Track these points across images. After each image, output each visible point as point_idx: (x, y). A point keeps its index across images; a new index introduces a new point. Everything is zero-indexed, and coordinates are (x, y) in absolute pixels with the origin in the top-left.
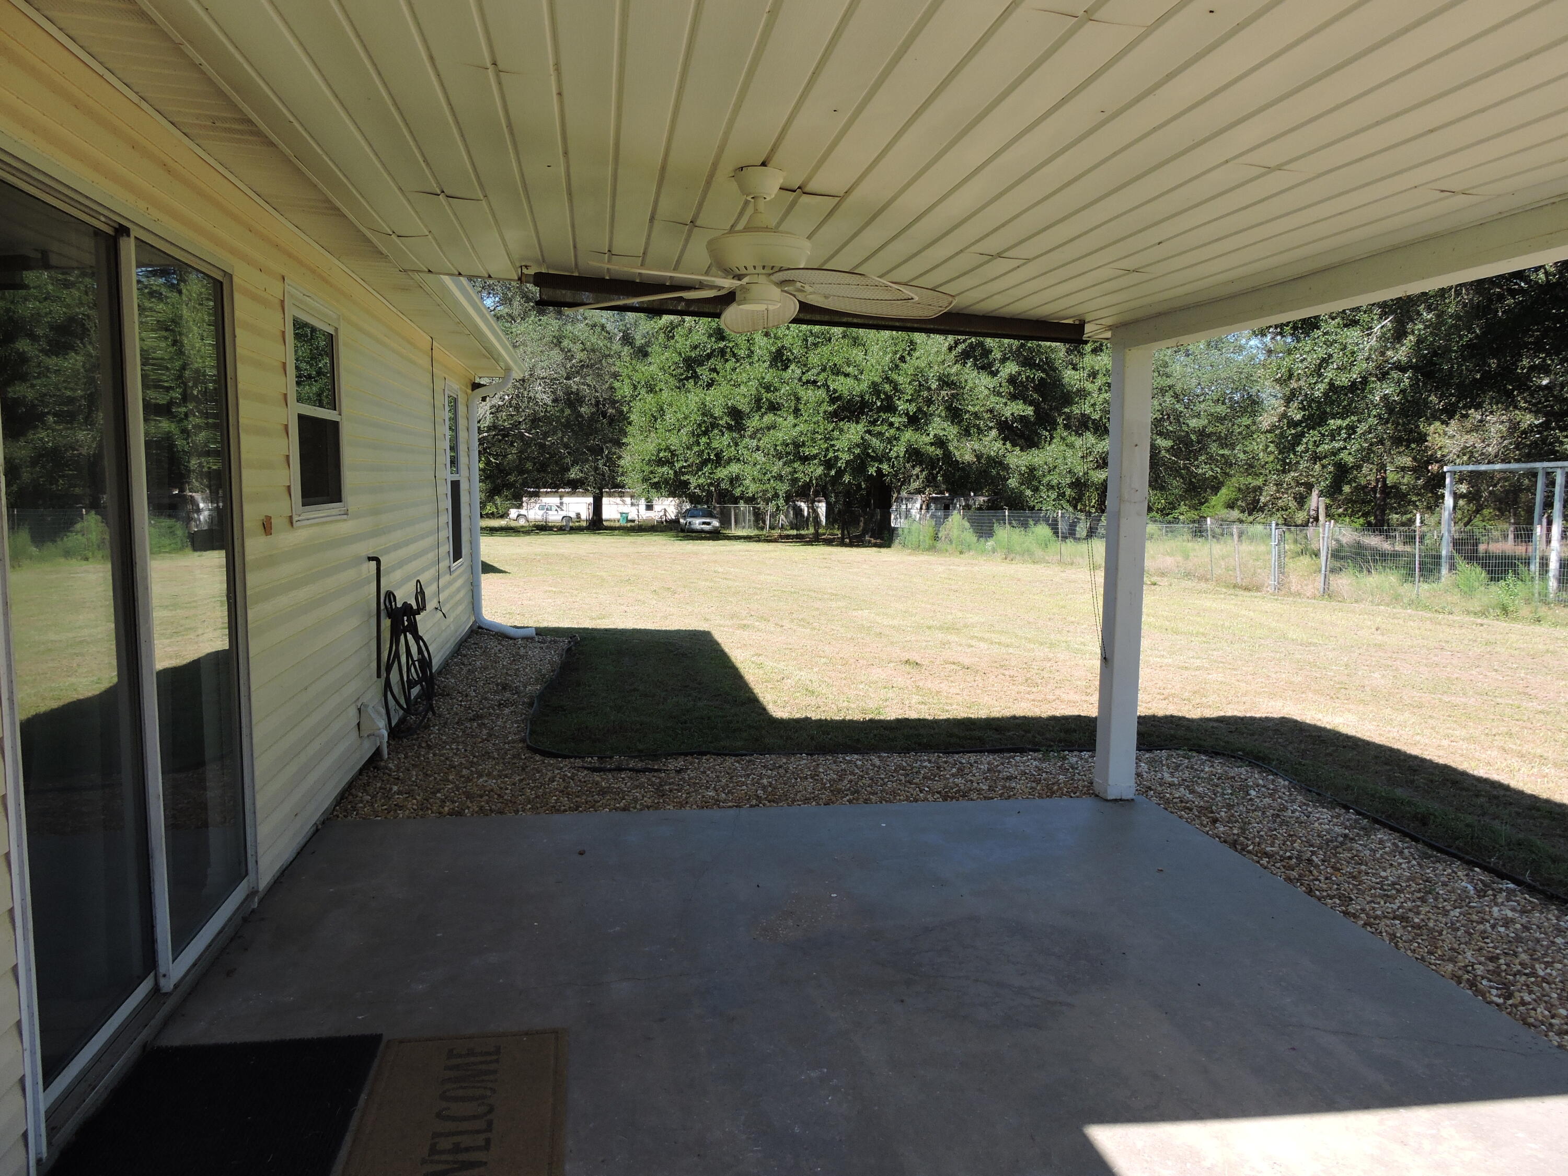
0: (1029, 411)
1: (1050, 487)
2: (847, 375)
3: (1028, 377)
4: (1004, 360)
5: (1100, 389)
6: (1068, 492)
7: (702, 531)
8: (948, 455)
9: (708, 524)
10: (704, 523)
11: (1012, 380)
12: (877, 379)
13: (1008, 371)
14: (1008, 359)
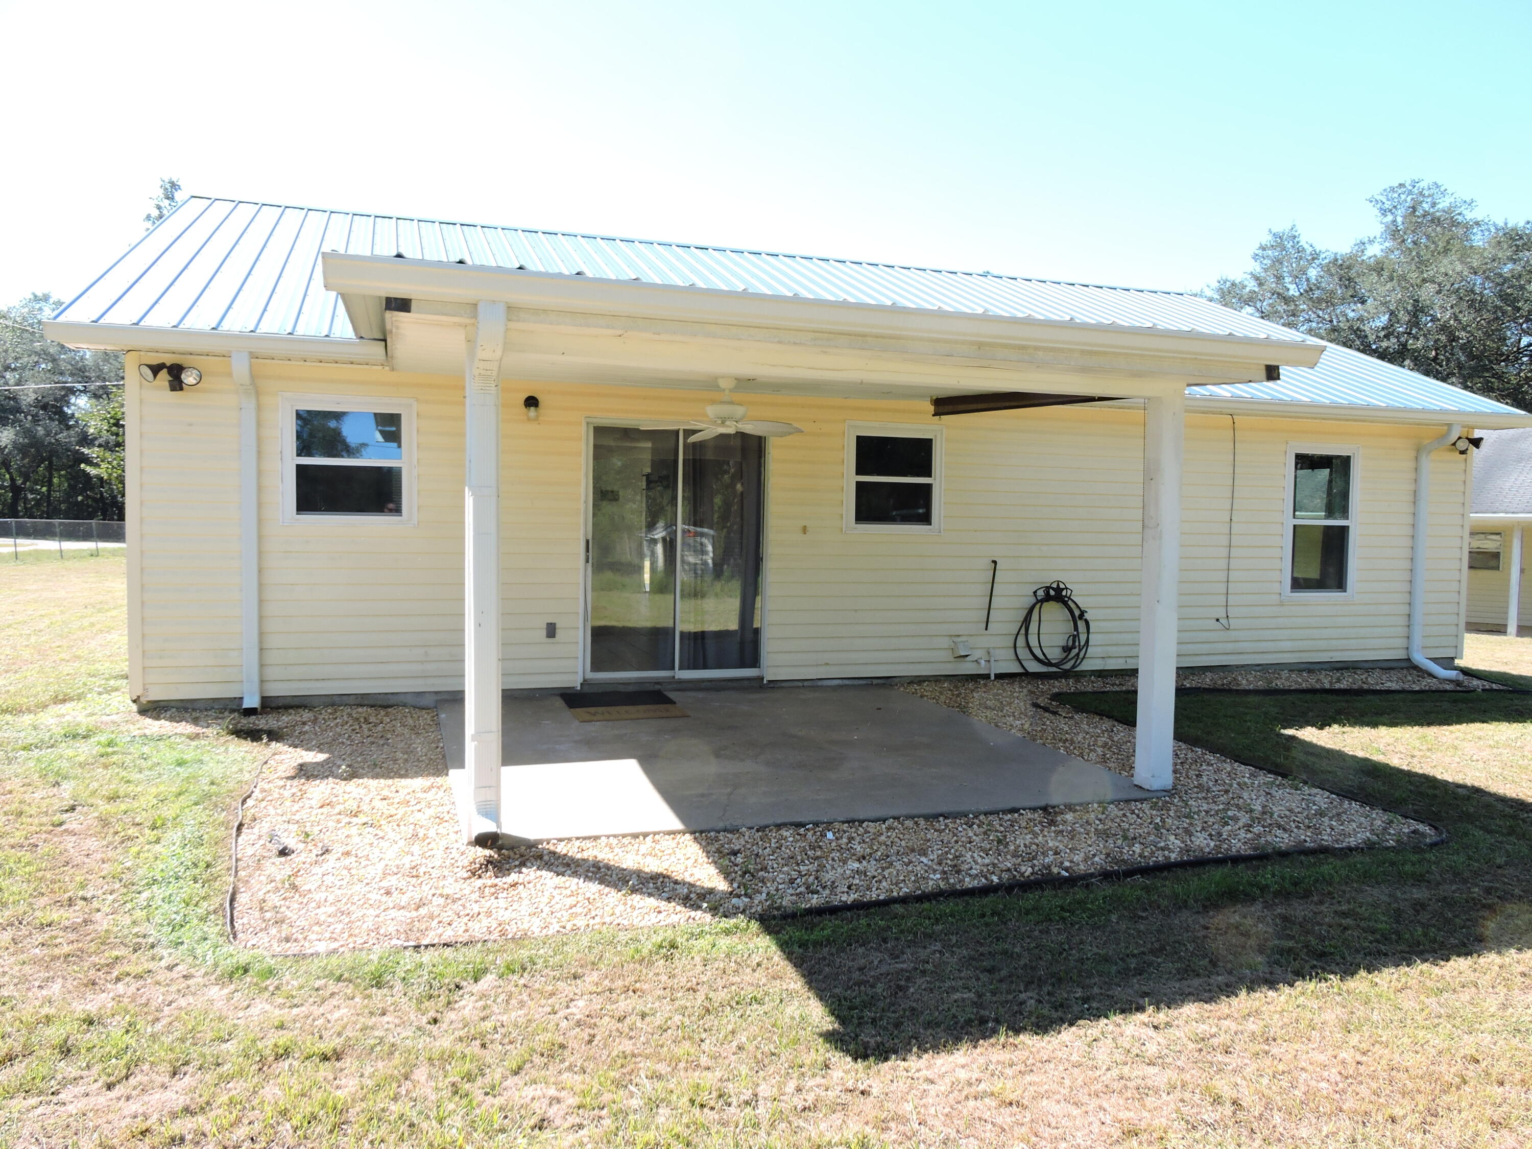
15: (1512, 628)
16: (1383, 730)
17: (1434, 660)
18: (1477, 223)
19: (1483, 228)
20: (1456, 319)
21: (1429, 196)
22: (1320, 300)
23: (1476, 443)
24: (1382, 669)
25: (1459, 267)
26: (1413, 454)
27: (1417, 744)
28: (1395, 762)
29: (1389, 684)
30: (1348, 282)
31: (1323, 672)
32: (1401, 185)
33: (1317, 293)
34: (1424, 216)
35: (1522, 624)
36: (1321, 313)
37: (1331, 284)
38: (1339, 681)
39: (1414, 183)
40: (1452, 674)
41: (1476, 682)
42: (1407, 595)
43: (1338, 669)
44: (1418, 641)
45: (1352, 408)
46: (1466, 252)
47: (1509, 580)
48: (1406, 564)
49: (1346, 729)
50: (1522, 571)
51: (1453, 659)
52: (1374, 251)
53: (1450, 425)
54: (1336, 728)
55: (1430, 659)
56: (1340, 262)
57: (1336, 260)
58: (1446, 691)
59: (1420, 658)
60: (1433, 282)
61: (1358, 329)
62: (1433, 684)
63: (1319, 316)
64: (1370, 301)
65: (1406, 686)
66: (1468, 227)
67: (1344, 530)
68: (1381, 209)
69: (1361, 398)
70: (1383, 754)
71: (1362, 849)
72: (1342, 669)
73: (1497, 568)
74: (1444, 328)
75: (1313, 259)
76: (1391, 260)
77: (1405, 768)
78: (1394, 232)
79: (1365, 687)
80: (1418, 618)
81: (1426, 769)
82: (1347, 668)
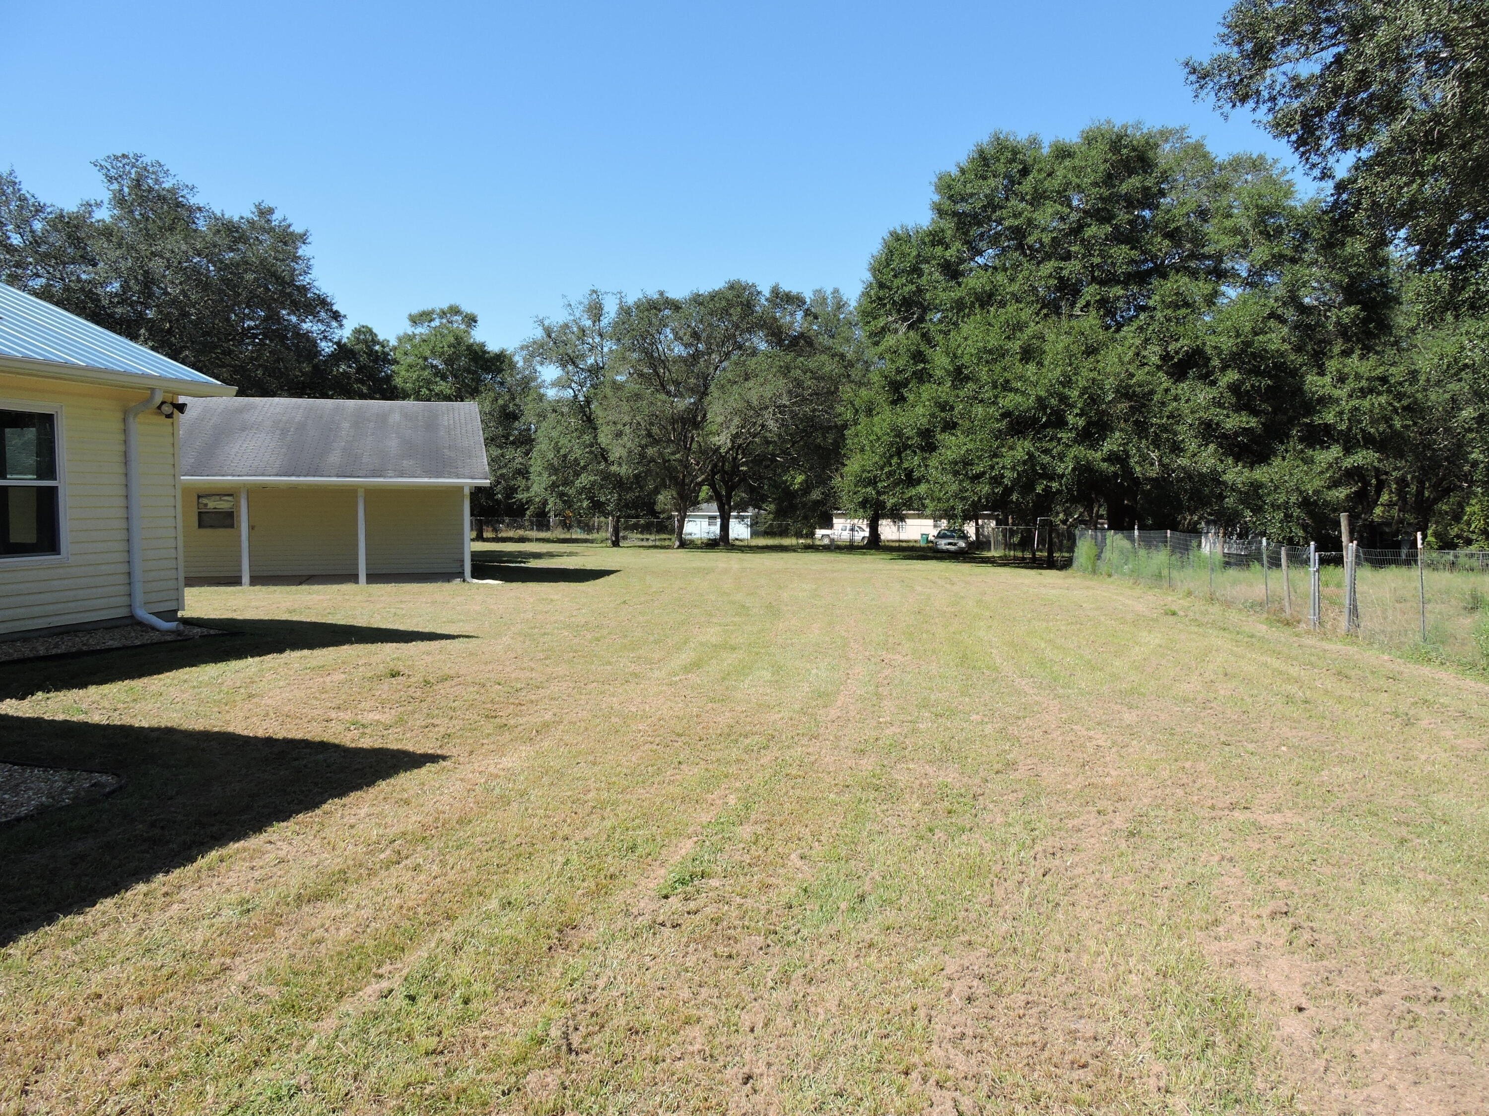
0: (1253, 422)
1: (1275, 507)
2: (1017, 391)
3: (1253, 386)
4: (1224, 369)
5: (1350, 396)
6: (1296, 512)
7: (948, 551)
8: (1127, 471)
9: (955, 544)
10: (950, 544)
11: (1234, 388)
12: (1043, 394)
13: (1226, 379)
14: (1229, 366)
15: (246, 579)
16: (92, 690)
17: (158, 614)
18: (200, 209)
19: (205, 214)
20: (186, 296)
21: (153, 173)
22: (47, 255)
23: (181, 408)
24: (106, 629)
25: (184, 247)
26: (120, 415)
27: (123, 696)
28: (96, 718)
29: (111, 643)
30: (75, 240)
31: (41, 639)
32: (124, 156)
33: (43, 248)
34: (149, 191)
35: (254, 574)
36: (51, 270)
37: (57, 239)
38: (56, 646)
39: (137, 157)
40: (172, 625)
41: (197, 630)
42: (126, 554)
43: (57, 635)
44: (139, 598)
45: (47, 365)
46: (190, 233)
47: (240, 536)
48: (123, 524)
49: (52, 694)
50: (252, 528)
51: (176, 611)
52: (103, 215)
53: (153, 390)
54: (40, 695)
55: (153, 614)
56: (67, 220)
57: (63, 217)
58: (166, 642)
59: (142, 613)
60: (162, 257)
61: (90, 290)
62: (155, 637)
63: (49, 273)
64: (101, 265)
65: (128, 643)
66: (191, 210)
67: (53, 491)
68: (107, 176)
69: (59, 355)
70: (86, 713)
71: (32, 816)
72: (62, 633)
73: (232, 526)
74: (174, 302)
75: (37, 211)
76: (120, 228)
77: (105, 722)
78: (120, 201)
79: (85, 648)
80: (138, 575)
81: (127, 720)
82: (68, 633)
